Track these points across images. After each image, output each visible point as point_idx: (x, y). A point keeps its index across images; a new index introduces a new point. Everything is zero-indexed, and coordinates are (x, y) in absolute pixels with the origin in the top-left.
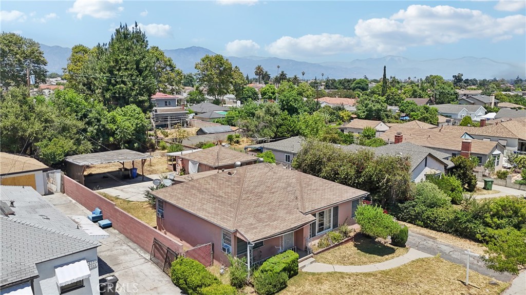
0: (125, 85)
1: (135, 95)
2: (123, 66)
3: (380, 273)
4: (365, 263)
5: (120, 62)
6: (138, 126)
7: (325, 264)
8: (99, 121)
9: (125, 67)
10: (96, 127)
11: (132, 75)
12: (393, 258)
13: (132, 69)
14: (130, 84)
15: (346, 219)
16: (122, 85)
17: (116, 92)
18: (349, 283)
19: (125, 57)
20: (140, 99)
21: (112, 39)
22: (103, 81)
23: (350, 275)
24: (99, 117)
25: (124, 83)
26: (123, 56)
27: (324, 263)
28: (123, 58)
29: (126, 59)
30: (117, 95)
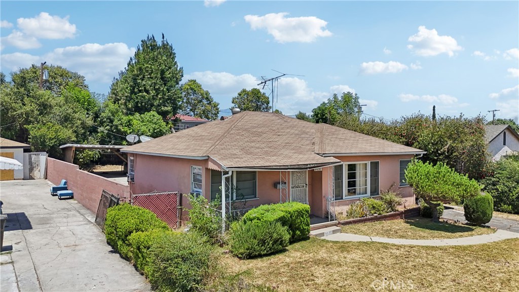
0: (148, 94)
1: (158, 105)
2: (147, 75)
3: (453, 248)
4: (424, 238)
5: (144, 71)
6: (155, 131)
7: (357, 235)
8: (112, 121)
9: (149, 76)
10: (108, 127)
11: (155, 84)
12: (472, 235)
13: (156, 77)
14: (153, 93)
15: (392, 186)
16: (145, 94)
17: (138, 102)
18: (398, 254)
19: (150, 66)
20: (163, 109)
21: (139, 49)
22: (127, 91)
23: (398, 247)
24: (112, 117)
25: (147, 92)
26: (147, 65)
27: (355, 233)
28: (147, 67)
29: (151, 68)
30: (140, 105)
